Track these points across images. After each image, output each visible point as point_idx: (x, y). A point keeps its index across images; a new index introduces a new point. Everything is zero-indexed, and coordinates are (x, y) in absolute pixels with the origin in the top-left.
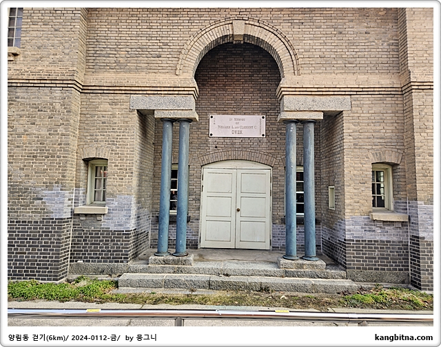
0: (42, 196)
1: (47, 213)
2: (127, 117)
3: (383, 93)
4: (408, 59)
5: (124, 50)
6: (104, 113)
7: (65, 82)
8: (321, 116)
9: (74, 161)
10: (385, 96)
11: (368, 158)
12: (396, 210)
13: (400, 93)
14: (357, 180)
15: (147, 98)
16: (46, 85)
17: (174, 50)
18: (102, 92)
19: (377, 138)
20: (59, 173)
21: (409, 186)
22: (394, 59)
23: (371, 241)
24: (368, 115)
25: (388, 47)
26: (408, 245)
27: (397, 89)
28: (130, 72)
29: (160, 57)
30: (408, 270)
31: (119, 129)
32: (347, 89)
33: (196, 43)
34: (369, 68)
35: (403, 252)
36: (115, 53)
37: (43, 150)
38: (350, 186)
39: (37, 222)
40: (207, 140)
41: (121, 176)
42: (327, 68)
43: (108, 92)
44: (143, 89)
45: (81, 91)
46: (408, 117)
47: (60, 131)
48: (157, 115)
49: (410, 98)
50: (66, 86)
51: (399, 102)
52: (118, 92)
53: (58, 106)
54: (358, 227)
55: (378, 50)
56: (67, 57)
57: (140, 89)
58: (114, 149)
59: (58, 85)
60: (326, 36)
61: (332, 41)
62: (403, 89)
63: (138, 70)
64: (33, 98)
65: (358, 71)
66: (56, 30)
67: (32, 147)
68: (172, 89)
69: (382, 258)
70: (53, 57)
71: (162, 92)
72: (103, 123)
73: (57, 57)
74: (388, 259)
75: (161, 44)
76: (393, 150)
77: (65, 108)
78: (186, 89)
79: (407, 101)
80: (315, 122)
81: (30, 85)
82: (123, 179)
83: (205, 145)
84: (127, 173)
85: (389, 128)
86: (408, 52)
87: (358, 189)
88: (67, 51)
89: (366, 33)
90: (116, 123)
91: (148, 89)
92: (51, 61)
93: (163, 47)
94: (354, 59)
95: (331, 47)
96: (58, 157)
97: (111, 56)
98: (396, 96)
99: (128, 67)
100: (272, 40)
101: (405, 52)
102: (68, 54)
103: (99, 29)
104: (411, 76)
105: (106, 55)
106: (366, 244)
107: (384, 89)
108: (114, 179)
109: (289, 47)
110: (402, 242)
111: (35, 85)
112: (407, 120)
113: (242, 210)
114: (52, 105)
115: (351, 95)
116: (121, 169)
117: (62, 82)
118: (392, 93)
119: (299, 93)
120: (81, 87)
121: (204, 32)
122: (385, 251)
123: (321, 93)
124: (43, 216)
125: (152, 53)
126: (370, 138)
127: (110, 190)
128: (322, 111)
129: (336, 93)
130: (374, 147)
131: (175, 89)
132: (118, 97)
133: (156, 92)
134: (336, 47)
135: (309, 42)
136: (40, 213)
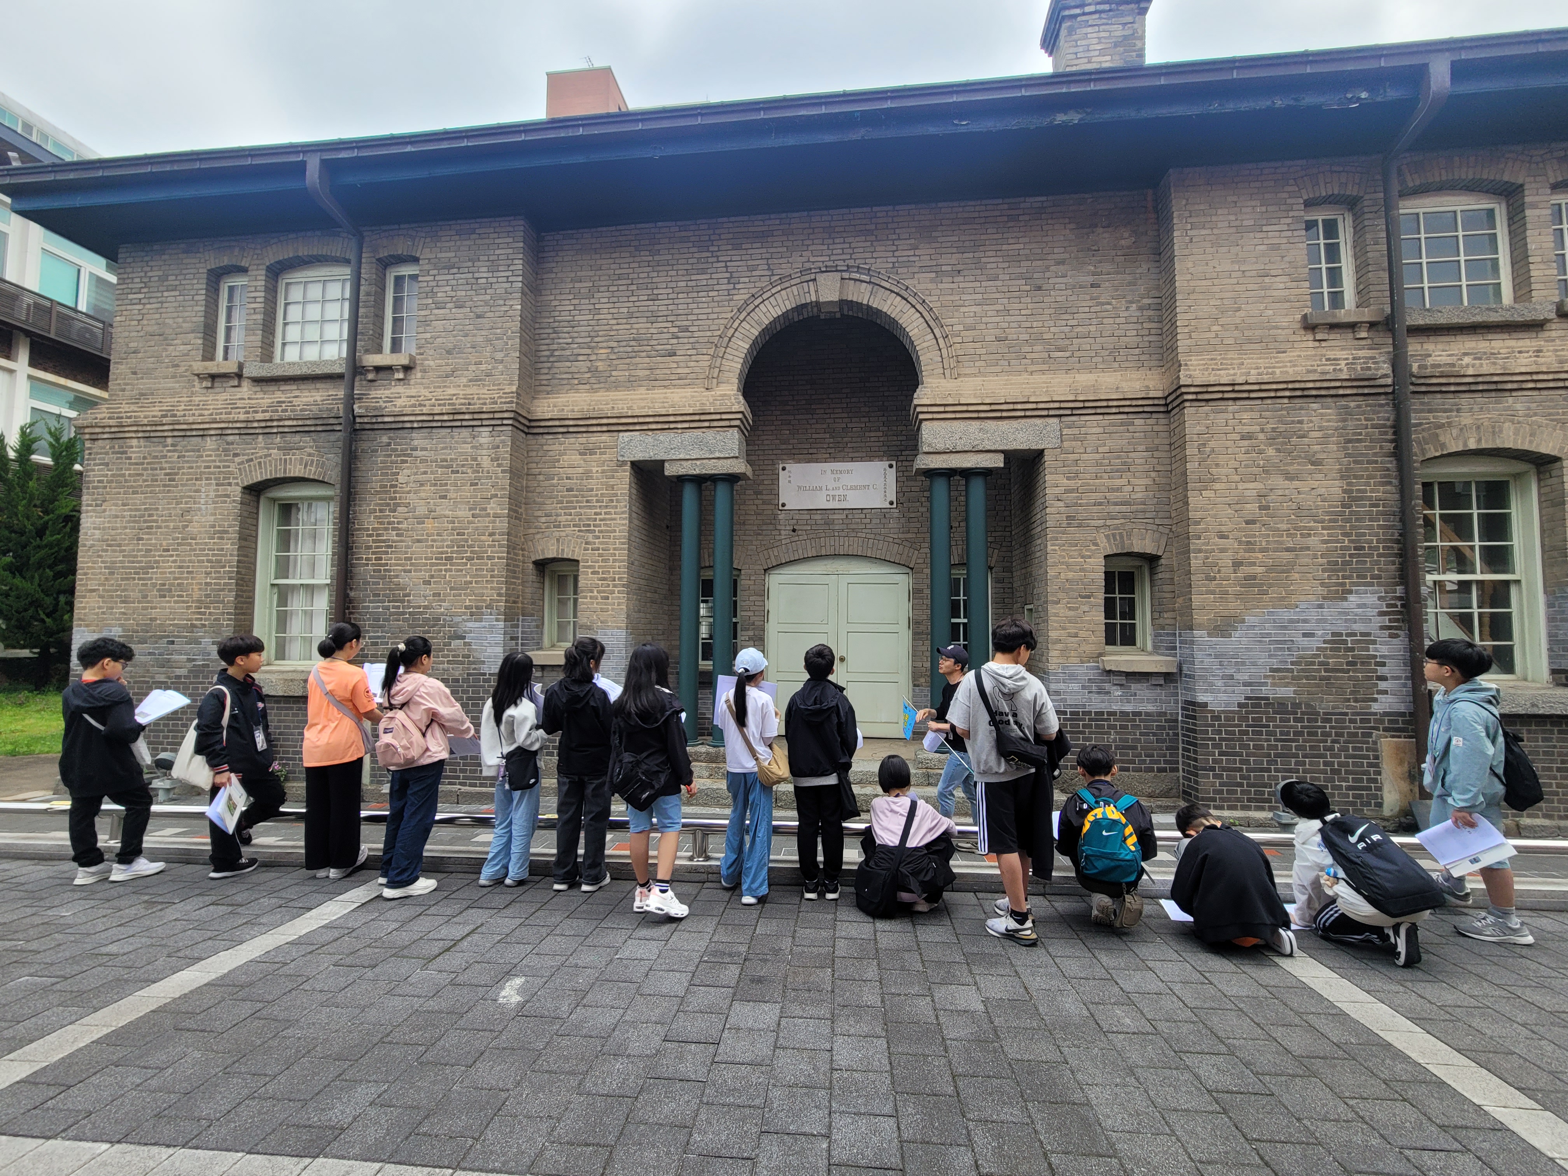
0: (465, 632)
1: (474, 663)
2: (613, 477)
3: (1126, 410)
4: (1179, 337)
5: (605, 344)
6: (570, 471)
7: (497, 415)
8: (998, 462)
9: (517, 566)
10: (1131, 416)
11: (1096, 545)
12: (1156, 649)
13: (1162, 409)
14: (1073, 590)
15: (649, 438)
16: (465, 423)
17: (701, 340)
18: (564, 430)
19: (1116, 504)
20: (492, 588)
21: (1180, 600)
22: (1151, 338)
23: (1102, 713)
24: (1097, 456)
25: (1138, 314)
26: (1176, 721)
27: (1156, 402)
28: (616, 387)
29: (675, 355)
30: (1177, 769)
31: (598, 501)
32: (1052, 405)
33: (744, 324)
34: (1101, 359)
35: (1168, 734)
36: (588, 351)
37: (463, 546)
38: (1058, 602)
39: (457, 681)
40: (775, 516)
41: (604, 592)
42: (1013, 362)
43: (575, 429)
44: (641, 420)
45: (526, 430)
46: (1178, 458)
47: (492, 508)
48: (670, 470)
49: (1181, 421)
50: (499, 422)
51: (1161, 428)
52: (595, 429)
53: (486, 462)
54: (1075, 687)
55: (1118, 320)
56: (501, 367)
57: (636, 420)
58: (590, 539)
59: (485, 423)
60: (1008, 295)
61: (1021, 306)
62: (1169, 399)
63: (631, 383)
64: (443, 449)
65: (1077, 366)
66: (478, 317)
67: (443, 541)
68: (697, 418)
69: (1124, 748)
70: (473, 367)
71: (679, 426)
72: (568, 490)
73: (483, 367)
74: (1134, 748)
75: (676, 330)
76: (1149, 527)
77: (499, 466)
78: (724, 416)
79: (1176, 424)
80: (986, 473)
81: (435, 424)
82: (608, 598)
83: (771, 527)
84: (615, 586)
85: (1140, 482)
86: (1178, 323)
87: (1077, 609)
88: (499, 356)
89: (1092, 286)
90: (592, 490)
91: (651, 420)
92: (470, 375)
93: (680, 334)
94: (1068, 342)
95: (1020, 318)
96: (489, 558)
97: (581, 358)
98: (1154, 415)
99: (612, 379)
100: (898, 310)
101: (1174, 324)
102: (502, 362)
103: (559, 308)
104: (1182, 374)
105: (571, 358)
106: (1090, 720)
107: (1128, 403)
108: (591, 598)
109: (933, 323)
110: (1165, 713)
111: (444, 424)
112: (1177, 465)
113: (849, 659)
114: (475, 460)
115: (1060, 416)
116: (604, 579)
117: (491, 416)
118: (1146, 409)
119: (953, 416)
120: (527, 423)
121: (760, 300)
122: (1129, 733)
123: (998, 414)
124: (468, 669)
125: (659, 347)
126: (1100, 504)
127: (585, 620)
128: (1002, 451)
129: (1028, 413)
130: (1109, 522)
131: (703, 417)
132: (594, 438)
133: (666, 426)
134: (1031, 318)
135: (973, 309)
136: (462, 663)
